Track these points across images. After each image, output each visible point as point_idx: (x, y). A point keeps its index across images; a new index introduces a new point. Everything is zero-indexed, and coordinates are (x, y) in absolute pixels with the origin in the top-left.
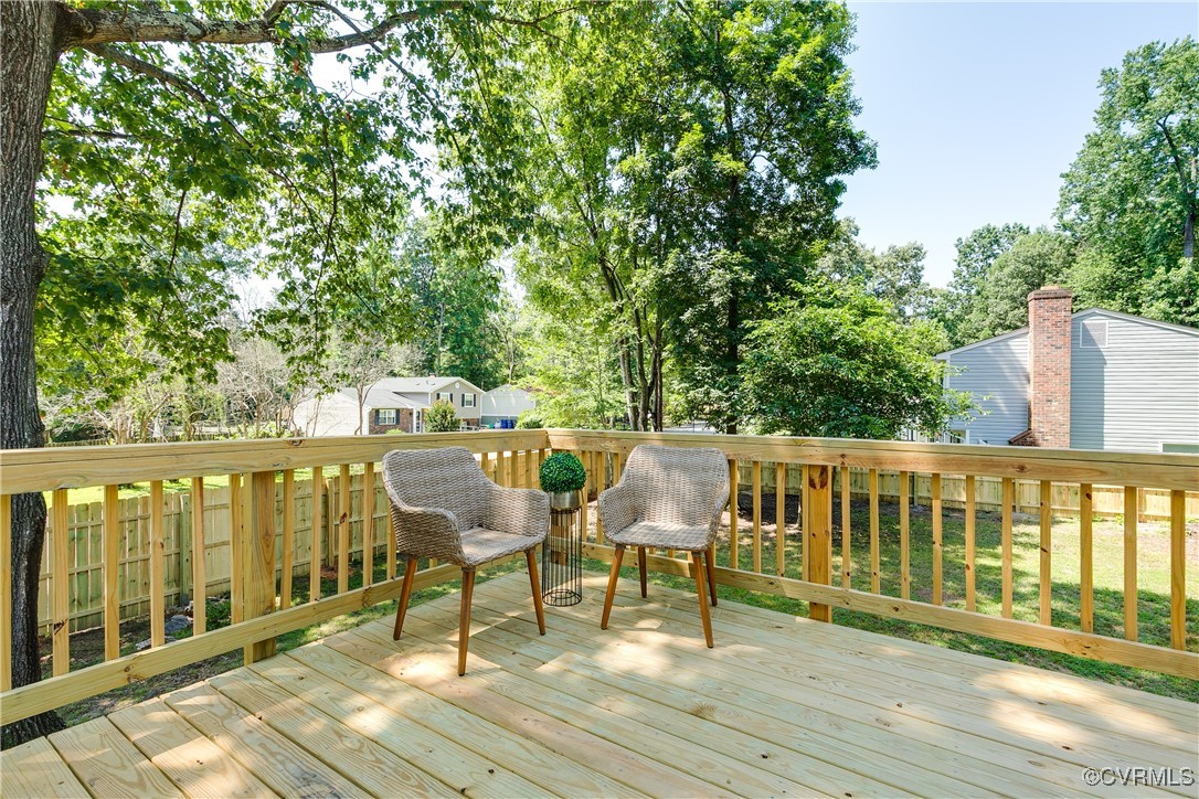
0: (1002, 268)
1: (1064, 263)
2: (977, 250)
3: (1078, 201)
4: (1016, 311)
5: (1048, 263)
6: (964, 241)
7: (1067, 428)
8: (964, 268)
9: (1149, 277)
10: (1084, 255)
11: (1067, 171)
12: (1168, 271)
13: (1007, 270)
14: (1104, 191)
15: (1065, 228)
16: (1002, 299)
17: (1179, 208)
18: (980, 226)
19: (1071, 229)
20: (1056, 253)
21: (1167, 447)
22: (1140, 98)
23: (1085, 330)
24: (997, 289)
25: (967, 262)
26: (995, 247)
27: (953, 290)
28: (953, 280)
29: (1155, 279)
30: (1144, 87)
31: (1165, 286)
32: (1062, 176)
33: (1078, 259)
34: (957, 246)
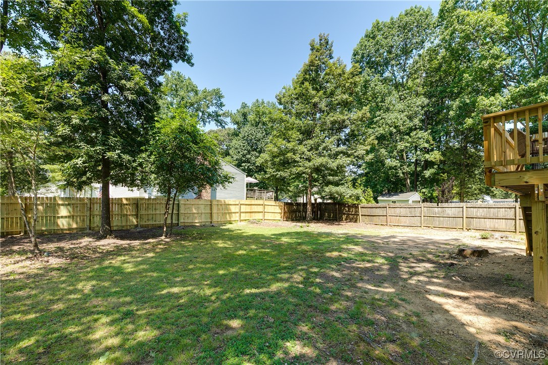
7: (210, 195)
30: (176, 85)
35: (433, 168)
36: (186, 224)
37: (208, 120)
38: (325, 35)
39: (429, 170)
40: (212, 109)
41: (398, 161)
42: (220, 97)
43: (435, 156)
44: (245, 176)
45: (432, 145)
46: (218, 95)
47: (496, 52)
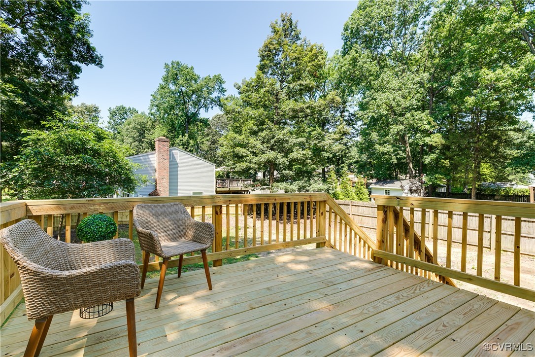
0: (129, 125)
1: (151, 127)
2: (118, 114)
3: (157, 106)
4: (135, 143)
5: (146, 126)
6: (112, 109)
7: (168, 188)
8: (112, 121)
9: (178, 138)
10: (158, 126)
11: (153, 94)
12: (182, 137)
13: (131, 126)
14: (166, 105)
15: (152, 114)
16: (129, 137)
17: (185, 118)
18: (119, 105)
19: (154, 116)
20: (149, 123)
21: (194, 193)
22: (175, 79)
23: (173, 154)
24: (127, 133)
25: (114, 119)
26: (125, 115)
27: (108, 130)
28: (108, 125)
29: (179, 139)
30: (176, 75)
31: (181, 142)
32: (151, 95)
33: (156, 127)
34: (109, 111)
35: (435, 153)
36: (124, 223)
37: (211, 106)
38: (288, 15)
39: (430, 155)
40: (215, 95)
41: (391, 146)
42: (221, 82)
43: (436, 139)
44: (215, 167)
45: (434, 126)
46: (219, 80)
47: (504, 14)
